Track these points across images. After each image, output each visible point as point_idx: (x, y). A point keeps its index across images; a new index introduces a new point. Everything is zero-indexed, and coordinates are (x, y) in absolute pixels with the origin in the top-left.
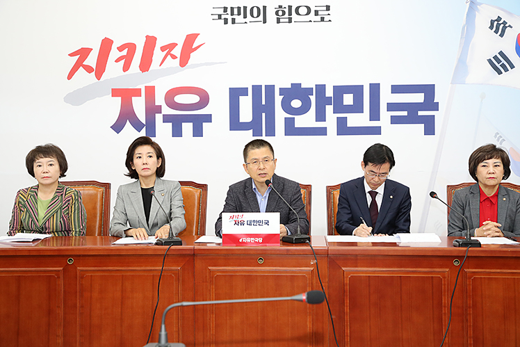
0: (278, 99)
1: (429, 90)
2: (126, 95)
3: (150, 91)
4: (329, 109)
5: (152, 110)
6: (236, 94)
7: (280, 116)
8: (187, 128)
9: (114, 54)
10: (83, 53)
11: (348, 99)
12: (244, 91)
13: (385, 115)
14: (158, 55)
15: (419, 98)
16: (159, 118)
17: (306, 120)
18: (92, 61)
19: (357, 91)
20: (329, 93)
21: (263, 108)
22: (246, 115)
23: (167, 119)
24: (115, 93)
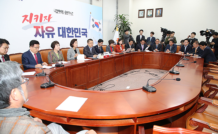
0: (66, 30)
1: (86, 30)
2: (37, 28)
3: (42, 27)
4: (74, 32)
5: (43, 32)
6: (59, 28)
7: (67, 33)
8: (50, 36)
9: (34, 17)
10: (26, 16)
11: (76, 31)
12: (60, 28)
13: (81, 34)
14: (43, 19)
15: (85, 31)
16: (45, 33)
17: (70, 35)
18: (28, 18)
19: (77, 29)
20: (74, 29)
21: (64, 32)
22: (61, 34)
23: (46, 34)
24: (35, 27)
